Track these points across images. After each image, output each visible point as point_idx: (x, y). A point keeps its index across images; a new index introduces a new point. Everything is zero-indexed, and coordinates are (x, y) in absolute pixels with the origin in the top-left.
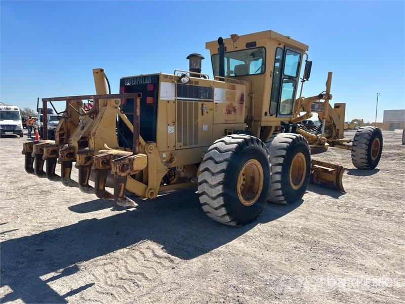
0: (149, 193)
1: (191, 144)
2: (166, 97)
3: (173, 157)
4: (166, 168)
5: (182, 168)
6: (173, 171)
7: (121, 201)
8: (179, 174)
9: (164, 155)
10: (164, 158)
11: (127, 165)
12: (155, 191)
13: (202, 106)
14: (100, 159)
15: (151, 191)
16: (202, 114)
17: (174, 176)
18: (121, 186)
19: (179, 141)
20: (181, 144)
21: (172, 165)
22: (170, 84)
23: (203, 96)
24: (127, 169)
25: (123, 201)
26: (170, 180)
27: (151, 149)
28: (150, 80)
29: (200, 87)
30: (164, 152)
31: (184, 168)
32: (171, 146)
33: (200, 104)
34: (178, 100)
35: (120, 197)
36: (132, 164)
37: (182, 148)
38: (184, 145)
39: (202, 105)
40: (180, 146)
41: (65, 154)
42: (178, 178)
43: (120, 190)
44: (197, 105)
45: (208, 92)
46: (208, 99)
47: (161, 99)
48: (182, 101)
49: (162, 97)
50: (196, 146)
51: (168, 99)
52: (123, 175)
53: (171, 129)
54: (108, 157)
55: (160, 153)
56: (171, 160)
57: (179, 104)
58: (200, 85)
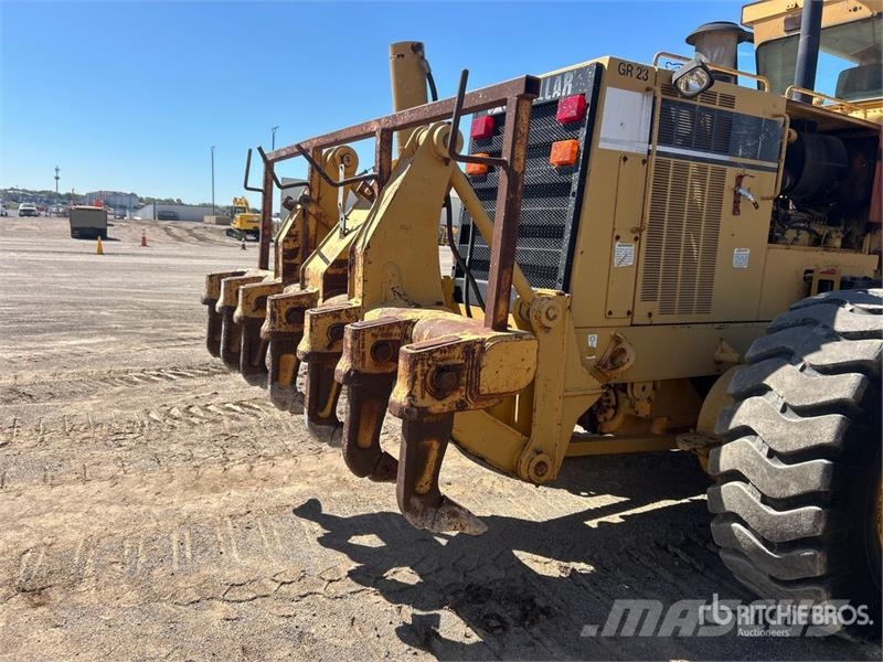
0: (533, 465)
1: (686, 310)
2: (617, 142)
3: (623, 351)
4: (596, 384)
5: (649, 386)
6: (612, 392)
7: (425, 510)
8: (632, 406)
9: (593, 341)
10: (591, 351)
11: (457, 369)
12: (553, 459)
13: (739, 184)
14: (368, 336)
15: (539, 458)
16: (736, 211)
17: (616, 408)
18: (428, 449)
19: (649, 295)
20: (654, 306)
21: (617, 377)
22: (637, 96)
23: (745, 149)
24: (456, 388)
25: (431, 510)
26: (601, 419)
27: (551, 314)
28: (569, 84)
29: (738, 115)
30: (593, 328)
31: (654, 388)
32: (620, 311)
33: (731, 173)
34: (659, 153)
35: (420, 495)
36: (478, 367)
37: (655, 319)
38: (665, 310)
39: (740, 178)
40: (650, 315)
41: (284, 311)
42: (628, 417)
43: (424, 468)
44: (720, 177)
45: (762, 137)
46: (761, 159)
47: (602, 145)
48: (672, 160)
49: (606, 140)
50: (704, 318)
51: (625, 149)
52: (437, 407)
53: (625, 254)
54: (396, 330)
55: (582, 330)
56: (612, 359)
57: (661, 169)
58: (739, 108)
